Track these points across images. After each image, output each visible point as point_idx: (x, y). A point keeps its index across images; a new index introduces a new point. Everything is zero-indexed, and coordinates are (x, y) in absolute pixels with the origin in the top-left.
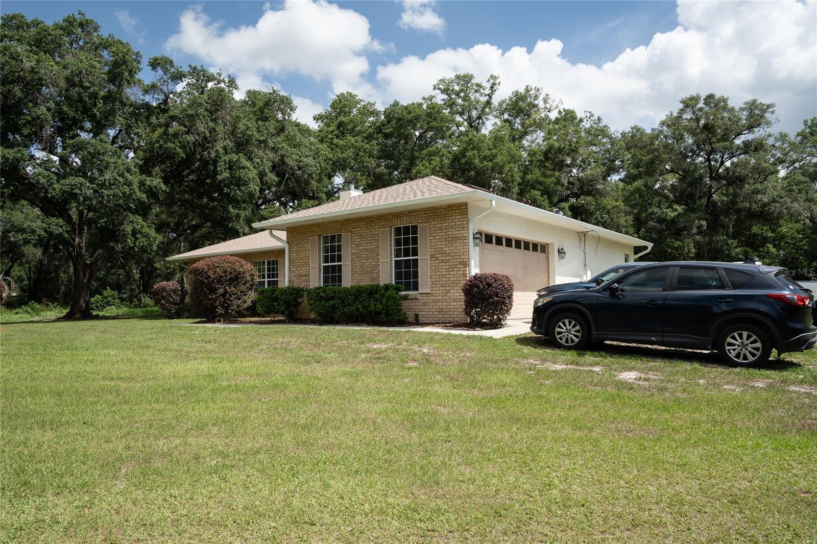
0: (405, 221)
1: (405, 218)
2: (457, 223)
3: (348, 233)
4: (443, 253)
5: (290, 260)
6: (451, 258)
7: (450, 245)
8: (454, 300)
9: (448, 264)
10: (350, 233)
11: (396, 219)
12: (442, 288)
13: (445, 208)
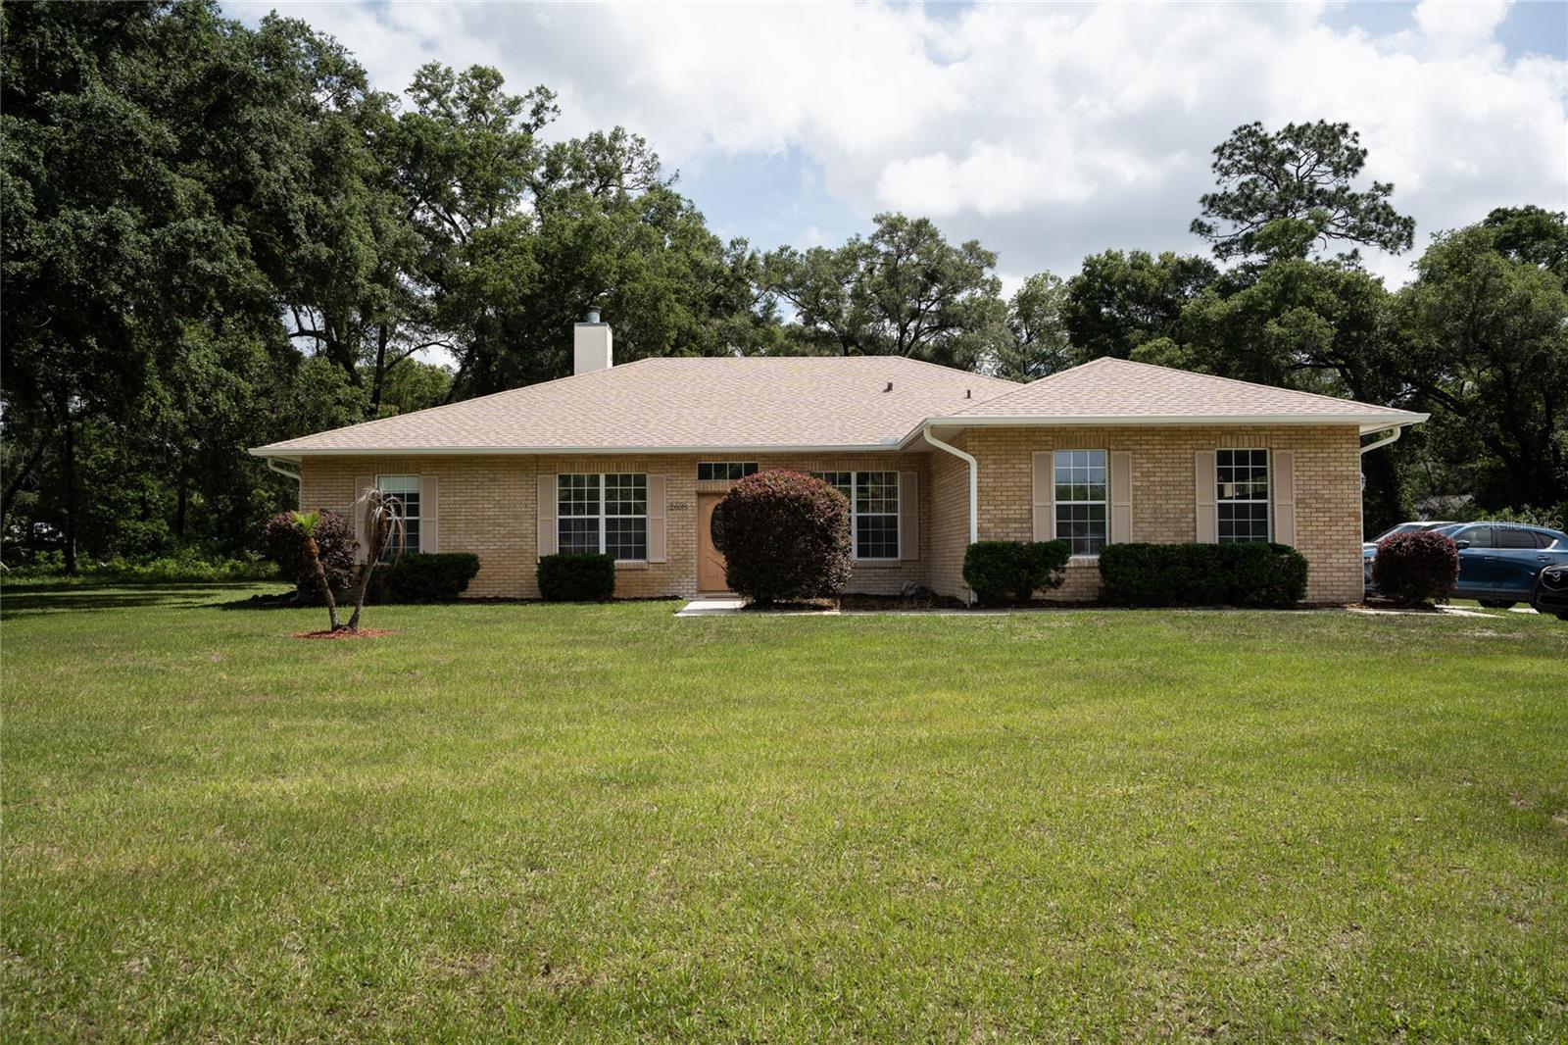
0: (1246, 442)
1: (1246, 437)
2: (1345, 455)
3: (1126, 453)
4: (1318, 498)
5: (980, 490)
6: (1333, 506)
7: (1331, 487)
8: (1339, 570)
9: (1328, 514)
10: (1130, 453)
11: (1229, 437)
12: (1318, 551)
13: (1322, 430)
